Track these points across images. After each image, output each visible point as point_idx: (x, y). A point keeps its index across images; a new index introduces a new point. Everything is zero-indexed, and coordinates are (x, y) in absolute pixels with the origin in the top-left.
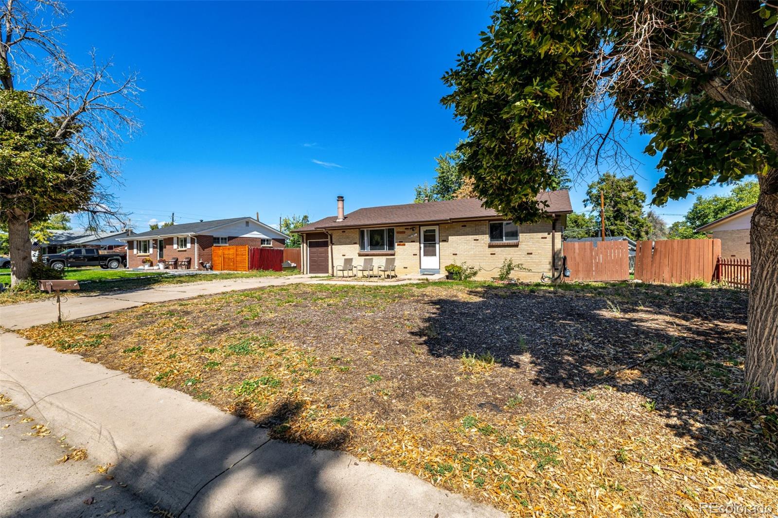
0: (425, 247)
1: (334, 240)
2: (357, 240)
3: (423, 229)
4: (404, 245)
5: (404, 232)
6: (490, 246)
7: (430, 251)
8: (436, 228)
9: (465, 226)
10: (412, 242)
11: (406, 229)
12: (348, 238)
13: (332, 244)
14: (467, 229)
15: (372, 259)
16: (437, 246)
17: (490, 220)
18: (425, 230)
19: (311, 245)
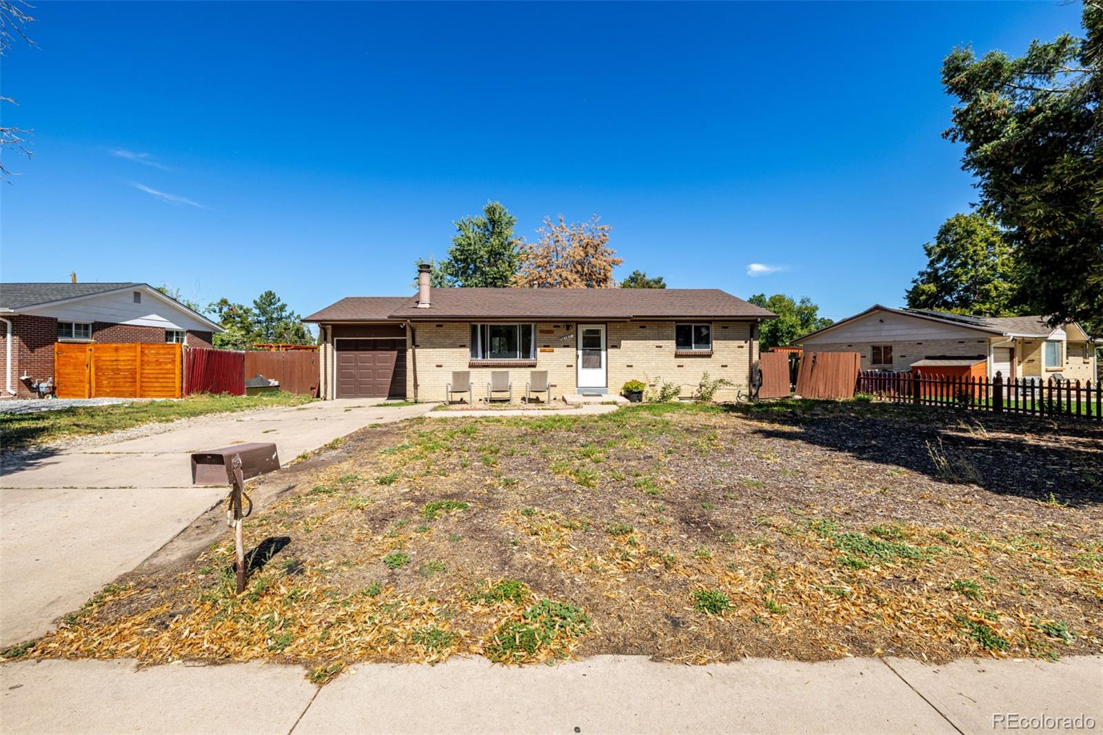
0: (583, 355)
1: (418, 339)
2: (468, 341)
3: (582, 329)
4: (553, 351)
5: (551, 332)
6: (677, 356)
7: (591, 361)
8: (602, 328)
9: (644, 327)
10: (565, 346)
11: (555, 326)
12: (448, 336)
13: (415, 345)
14: (647, 332)
15: (507, 372)
16: (603, 353)
17: (677, 321)
18: (585, 329)
19: (341, 347)
